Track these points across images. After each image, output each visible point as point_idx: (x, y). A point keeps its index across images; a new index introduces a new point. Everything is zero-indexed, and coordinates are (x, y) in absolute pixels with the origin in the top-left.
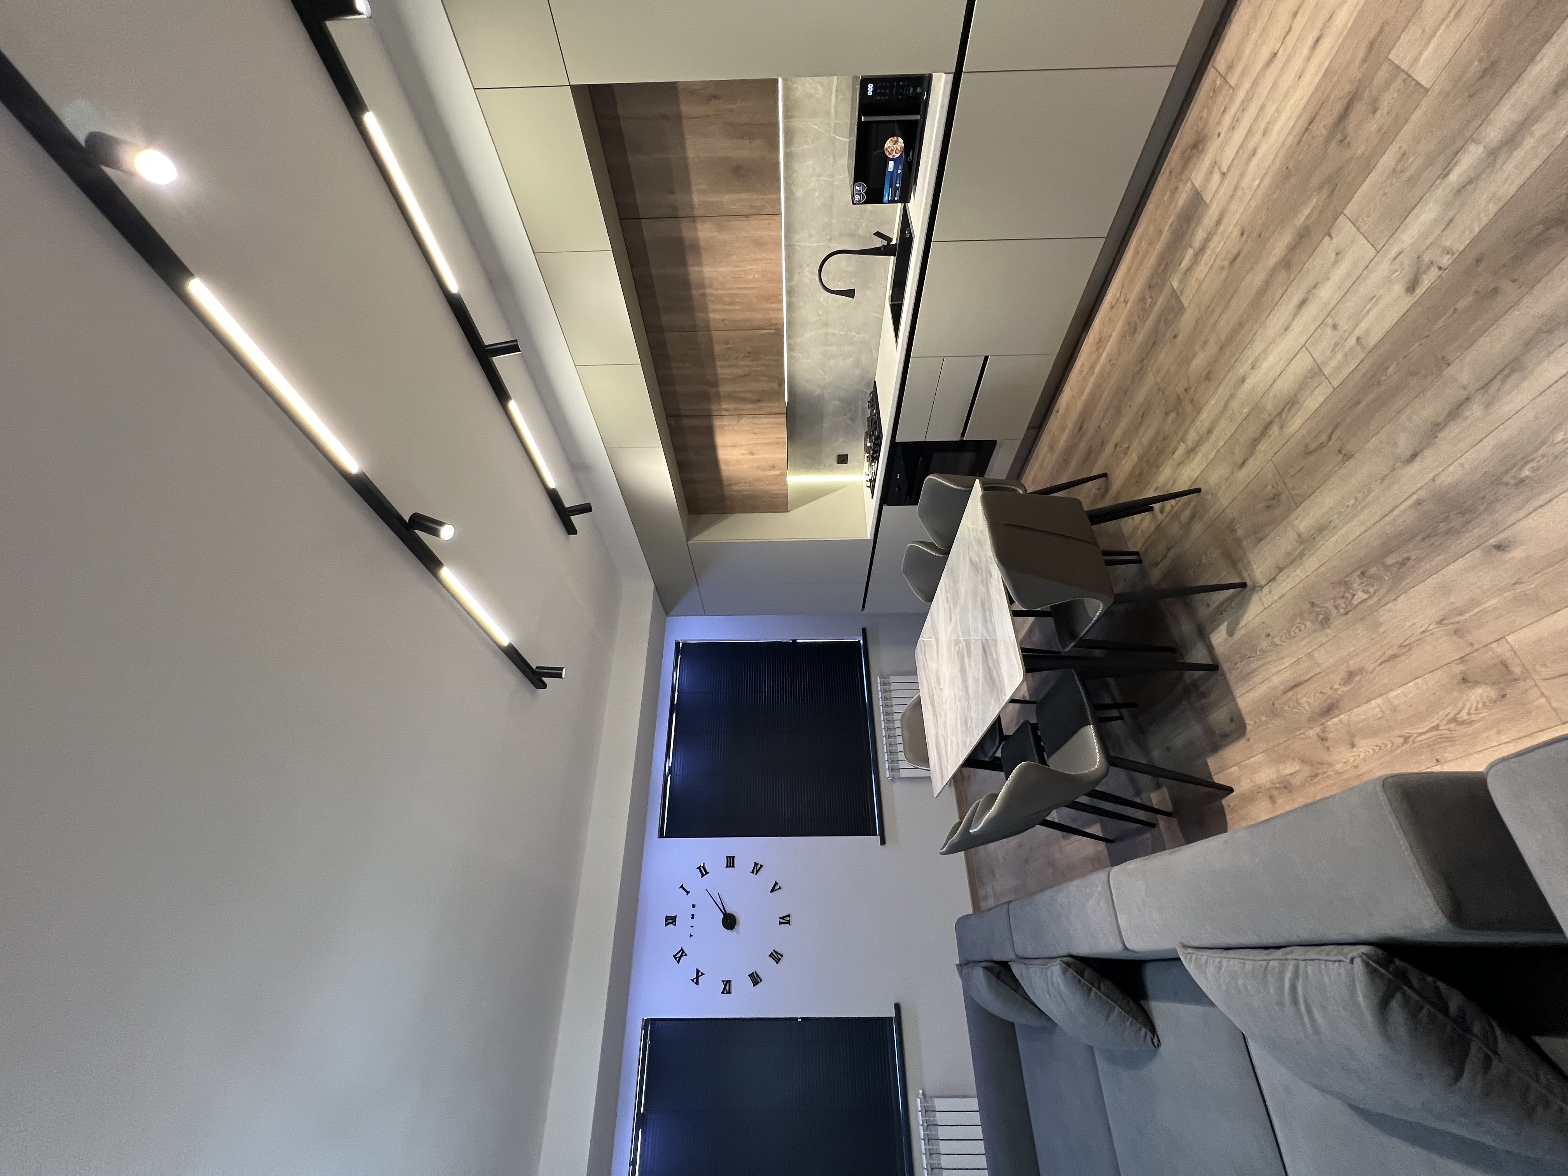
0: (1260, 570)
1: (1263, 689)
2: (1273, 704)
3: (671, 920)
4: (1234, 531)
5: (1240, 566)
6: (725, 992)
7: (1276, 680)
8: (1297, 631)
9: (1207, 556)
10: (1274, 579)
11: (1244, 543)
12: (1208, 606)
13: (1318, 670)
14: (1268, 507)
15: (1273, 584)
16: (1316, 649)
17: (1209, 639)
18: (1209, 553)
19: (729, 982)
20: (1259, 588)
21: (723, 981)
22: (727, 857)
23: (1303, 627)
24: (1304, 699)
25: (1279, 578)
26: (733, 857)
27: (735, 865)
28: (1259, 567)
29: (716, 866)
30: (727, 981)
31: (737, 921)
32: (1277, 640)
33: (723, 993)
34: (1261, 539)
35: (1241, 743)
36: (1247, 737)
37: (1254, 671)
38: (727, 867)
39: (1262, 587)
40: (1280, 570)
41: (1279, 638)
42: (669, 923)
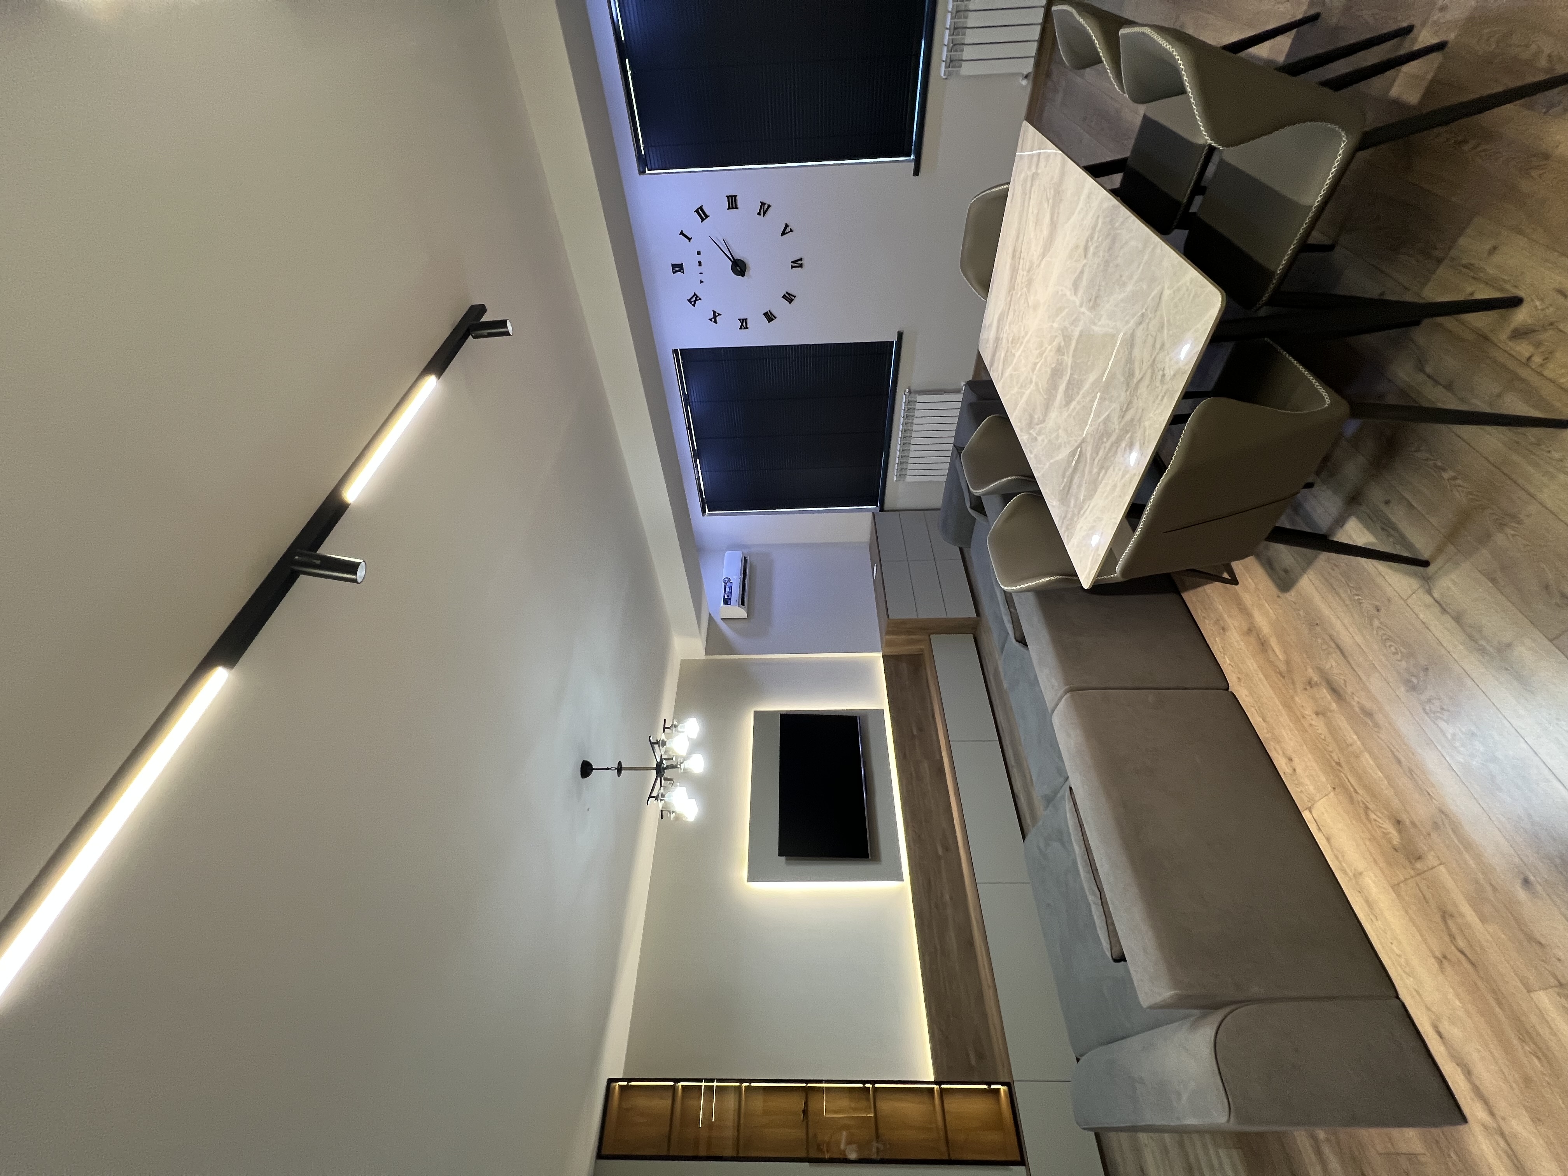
0: (1450, 584)
1: (1327, 612)
2: (1317, 624)
3: (678, 268)
4: (1502, 526)
5: (1451, 548)
6: (743, 327)
7: (1338, 625)
8: (1393, 649)
9: (1454, 478)
10: (1444, 611)
11: (1484, 551)
12: (1387, 502)
13: (1364, 678)
14: (1547, 587)
15: (1437, 609)
16: (1382, 675)
17: (1349, 516)
18: (1459, 482)
19: (746, 320)
20: (1427, 587)
21: (739, 320)
22: (728, 197)
23: (1399, 657)
24: (1334, 664)
25: (1446, 618)
26: (735, 196)
27: (739, 206)
28: (1455, 583)
29: (717, 207)
30: (743, 320)
31: (747, 268)
32: (1376, 623)
33: (741, 328)
34: (1493, 580)
35: (1274, 590)
36: (1281, 595)
37: (1338, 595)
38: (729, 208)
39: (1429, 592)
40: (1458, 619)
41: (1379, 625)
42: (676, 271)
